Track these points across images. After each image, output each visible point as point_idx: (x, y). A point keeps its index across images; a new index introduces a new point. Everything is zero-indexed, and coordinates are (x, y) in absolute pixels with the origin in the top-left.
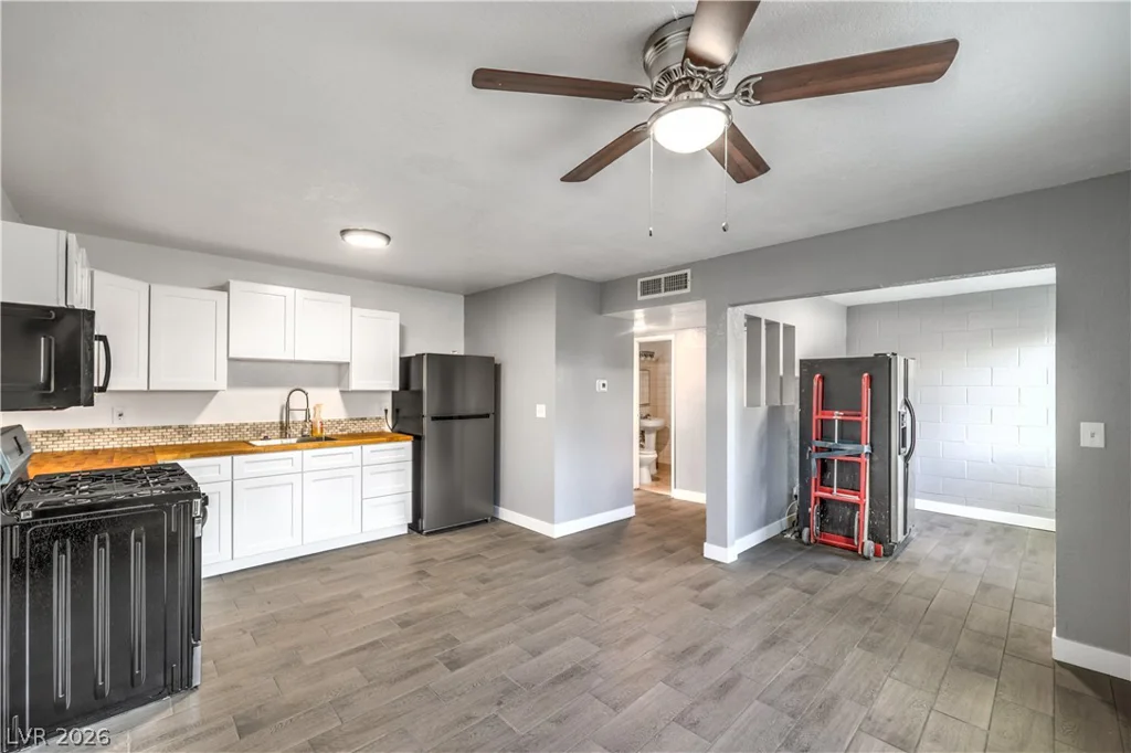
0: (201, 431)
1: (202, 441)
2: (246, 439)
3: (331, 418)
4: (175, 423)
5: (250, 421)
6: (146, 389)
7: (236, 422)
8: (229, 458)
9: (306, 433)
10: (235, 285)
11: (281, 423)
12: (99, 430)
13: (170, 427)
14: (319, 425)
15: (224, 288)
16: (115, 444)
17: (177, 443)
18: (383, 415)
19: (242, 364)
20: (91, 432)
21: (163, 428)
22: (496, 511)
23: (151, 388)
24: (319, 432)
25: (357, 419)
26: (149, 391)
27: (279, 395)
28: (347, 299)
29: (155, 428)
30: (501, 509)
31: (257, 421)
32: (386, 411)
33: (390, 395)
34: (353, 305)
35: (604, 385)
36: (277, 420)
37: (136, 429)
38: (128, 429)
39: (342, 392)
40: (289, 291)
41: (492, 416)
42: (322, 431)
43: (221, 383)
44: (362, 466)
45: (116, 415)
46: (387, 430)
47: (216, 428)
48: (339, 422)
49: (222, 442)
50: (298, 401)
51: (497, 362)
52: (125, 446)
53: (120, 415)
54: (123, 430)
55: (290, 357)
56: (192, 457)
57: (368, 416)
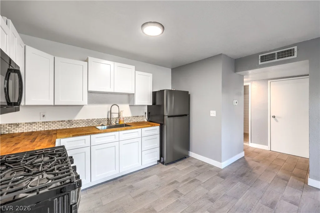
0: (77, 122)
1: (77, 127)
2: (94, 125)
3: (126, 116)
4: (66, 119)
5: (96, 118)
6: (53, 104)
7: (91, 118)
8: (89, 136)
9: (117, 122)
10: (90, 59)
11: (108, 118)
12: (34, 123)
13: (64, 121)
14: (122, 119)
15: (87, 61)
16: (41, 129)
17: (67, 128)
18: (144, 115)
19: (93, 94)
20: (31, 124)
21: (62, 121)
22: (188, 153)
23: (55, 104)
24: (122, 122)
25: (135, 117)
26: (54, 106)
27: (107, 107)
28: (133, 67)
29: (58, 122)
30: (190, 152)
31: (99, 118)
32: (145, 113)
33: (147, 107)
34: (136, 70)
35: (236, 102)
36: (106, 117)
37: (50, 122)
38: (47, 122)
39: (130, 105)
40: (111, 63)
41: (188, 115)
42: (123, 122)
43: (85, 102)
44: (142, 137)
45: (42, 117)
46: (146, 121)
47: (83, 121)
48: (129, 118)
49: (85, 127)
50: (115, 109)
51: (189, 94)
52: (46, 129)
53: (43, 116)
54: (45, 122)
55: (112, 91)
56: (73, 136)
57: (139, 115)
